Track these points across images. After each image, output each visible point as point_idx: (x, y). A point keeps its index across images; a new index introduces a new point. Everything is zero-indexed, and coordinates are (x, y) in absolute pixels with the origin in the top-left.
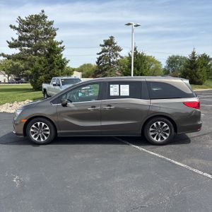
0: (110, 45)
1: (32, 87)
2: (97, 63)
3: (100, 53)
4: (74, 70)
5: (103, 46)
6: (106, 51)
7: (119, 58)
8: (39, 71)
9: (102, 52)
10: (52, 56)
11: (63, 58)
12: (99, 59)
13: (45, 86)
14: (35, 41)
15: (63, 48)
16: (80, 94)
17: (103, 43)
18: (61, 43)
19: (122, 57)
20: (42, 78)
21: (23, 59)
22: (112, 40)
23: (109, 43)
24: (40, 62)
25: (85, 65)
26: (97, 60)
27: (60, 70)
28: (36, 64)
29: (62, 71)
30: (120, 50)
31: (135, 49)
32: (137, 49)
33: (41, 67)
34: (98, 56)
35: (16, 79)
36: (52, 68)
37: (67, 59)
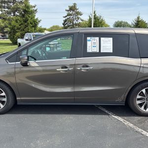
0: (73, 10)
1: (11, 42)
2: (63, 24)
3: (66, 17)
4: (45, 29)
5: (68, 11)
6: (71, 15)
7: (80, 21)
8: (16, 28)
9: (68, 15)
10: (26, 16)
11: (35, 18)
12: (65, 21)
13: (19, 41)
14: (13, 4)
15: (36, 11)
16: (48, 49)
17: (68, 9)
18: (34, 7)
19: (82, 20)
20: (18, 34)
21: (4, 19)
22: (75, 6)
23: (73, 8)
24: (16, 21)
25: (54, 26)
26: (63, 22)
27: (33, 28)
28: (13, 23)
29: (35, 29)
30: (81, 15)
31: (94, 12)
32: (96, 13)
33: (17, 25)
34: (64, 19)
35: (3, 36)
36: (26, 26)
37: (39, 19)
